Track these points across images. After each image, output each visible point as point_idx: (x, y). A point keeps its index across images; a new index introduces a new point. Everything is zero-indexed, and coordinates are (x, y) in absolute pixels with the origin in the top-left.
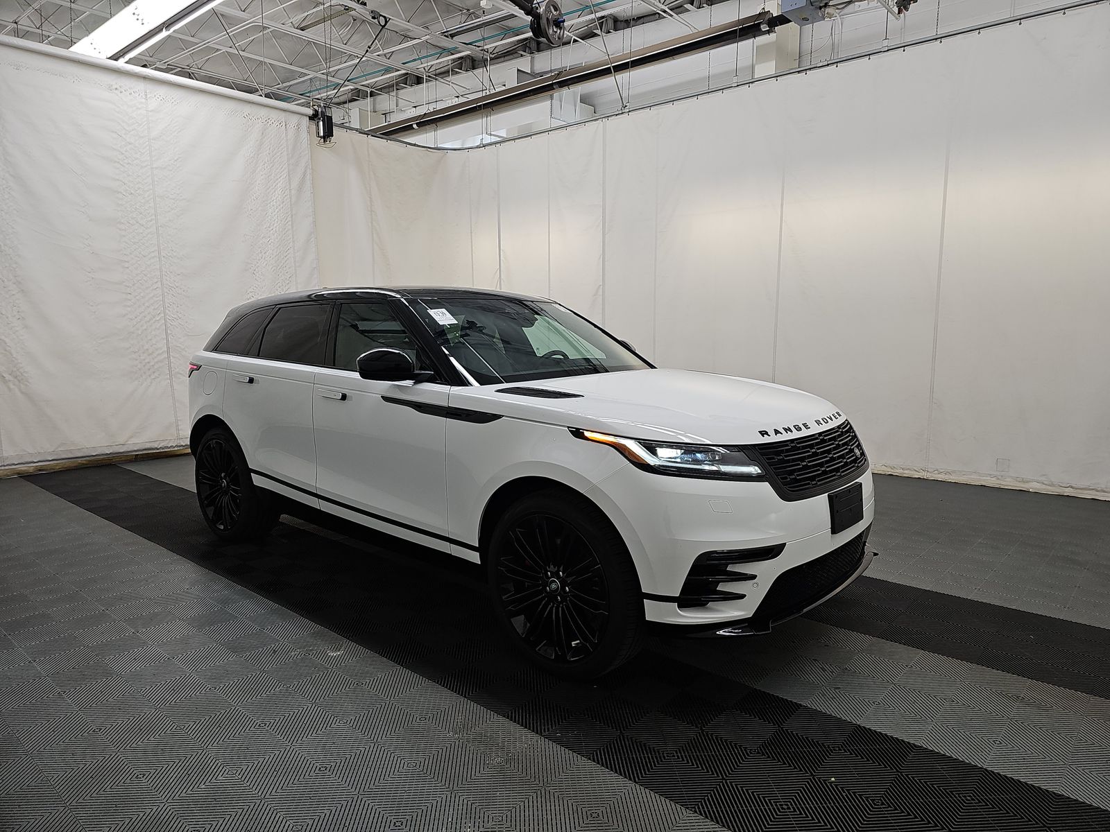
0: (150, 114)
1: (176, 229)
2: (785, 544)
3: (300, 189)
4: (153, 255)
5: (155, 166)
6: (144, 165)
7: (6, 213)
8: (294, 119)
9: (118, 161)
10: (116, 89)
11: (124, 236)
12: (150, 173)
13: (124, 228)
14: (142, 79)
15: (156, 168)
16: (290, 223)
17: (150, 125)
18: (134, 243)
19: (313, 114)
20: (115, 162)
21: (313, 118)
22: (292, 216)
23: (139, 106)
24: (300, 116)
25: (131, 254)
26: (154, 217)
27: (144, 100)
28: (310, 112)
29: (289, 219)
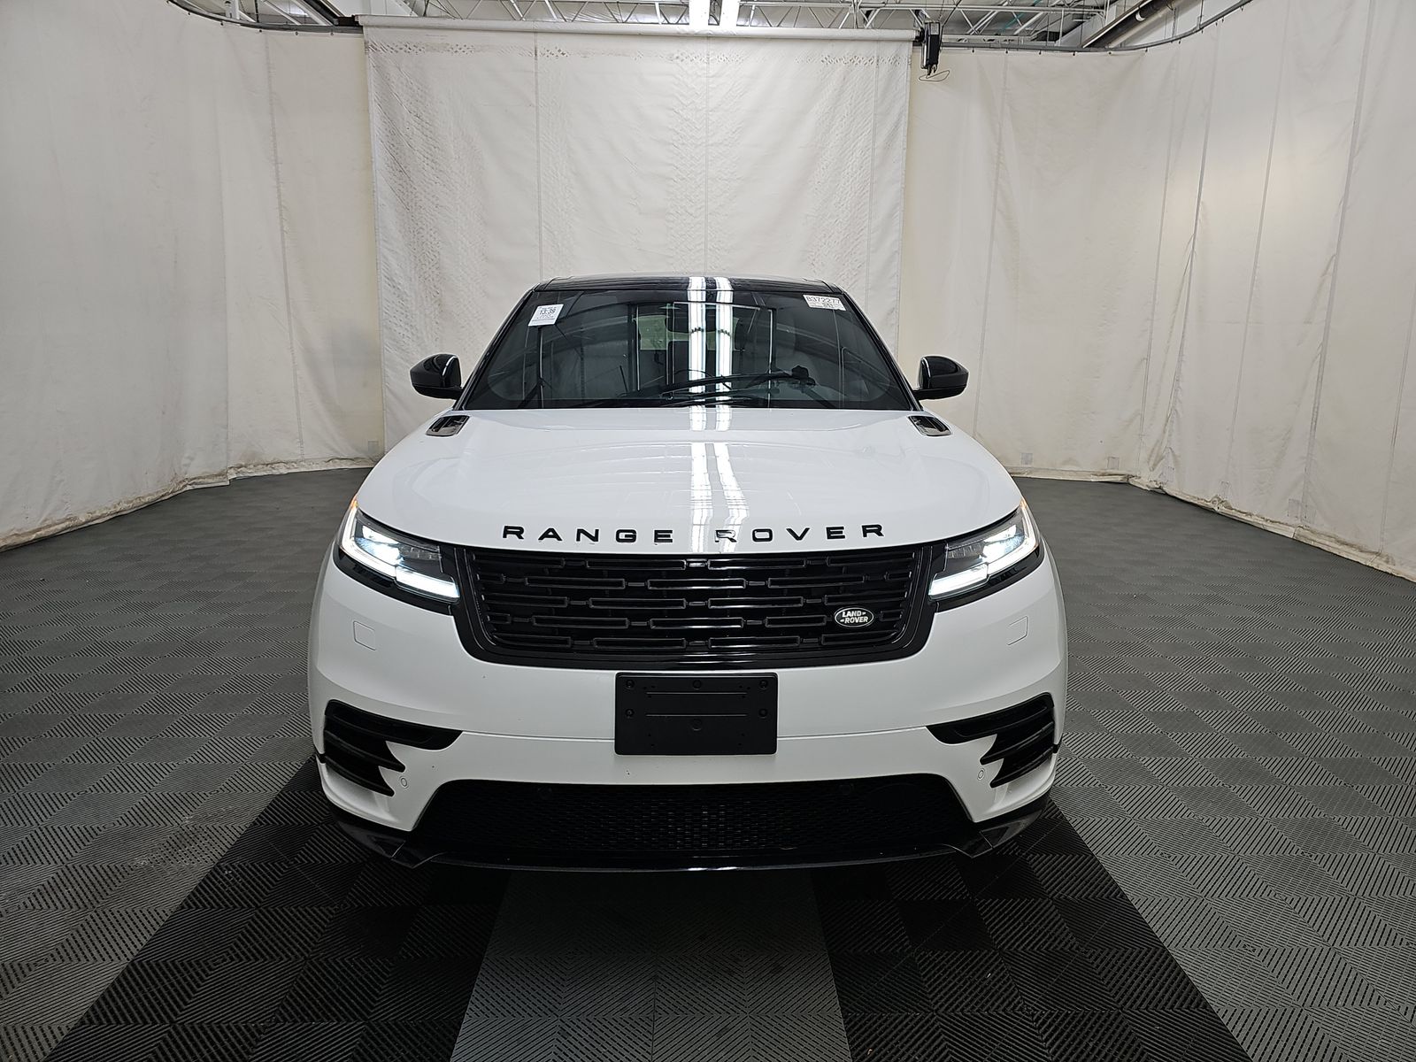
0: (711, 80)
1: (726, 215)
2: (461, 732)
3: (888, 146)
4: (698, 248)
5: (710, 142)
6: (699, 143)
7: (566, 213)
8: (891, 50)
9: (671, 142)
10: (677, 58)
11: (672, 228)
12: (704, 152)
13: (671, 219)
14: (706, 41)
15: (712, 145)
16: (868, 194)
17: (710, 94)
18: (681, 235)
19: (917, 38)
20: (670, 144)
21: (918, 41)
22: (872, 184)
23: (699, 74)
24: (899, 43)
25: (676, 248)
26: (704, 204)
27: (705, 65)
28: (913, 34)
29: (868, 188)
